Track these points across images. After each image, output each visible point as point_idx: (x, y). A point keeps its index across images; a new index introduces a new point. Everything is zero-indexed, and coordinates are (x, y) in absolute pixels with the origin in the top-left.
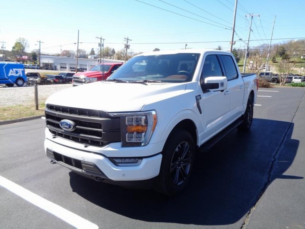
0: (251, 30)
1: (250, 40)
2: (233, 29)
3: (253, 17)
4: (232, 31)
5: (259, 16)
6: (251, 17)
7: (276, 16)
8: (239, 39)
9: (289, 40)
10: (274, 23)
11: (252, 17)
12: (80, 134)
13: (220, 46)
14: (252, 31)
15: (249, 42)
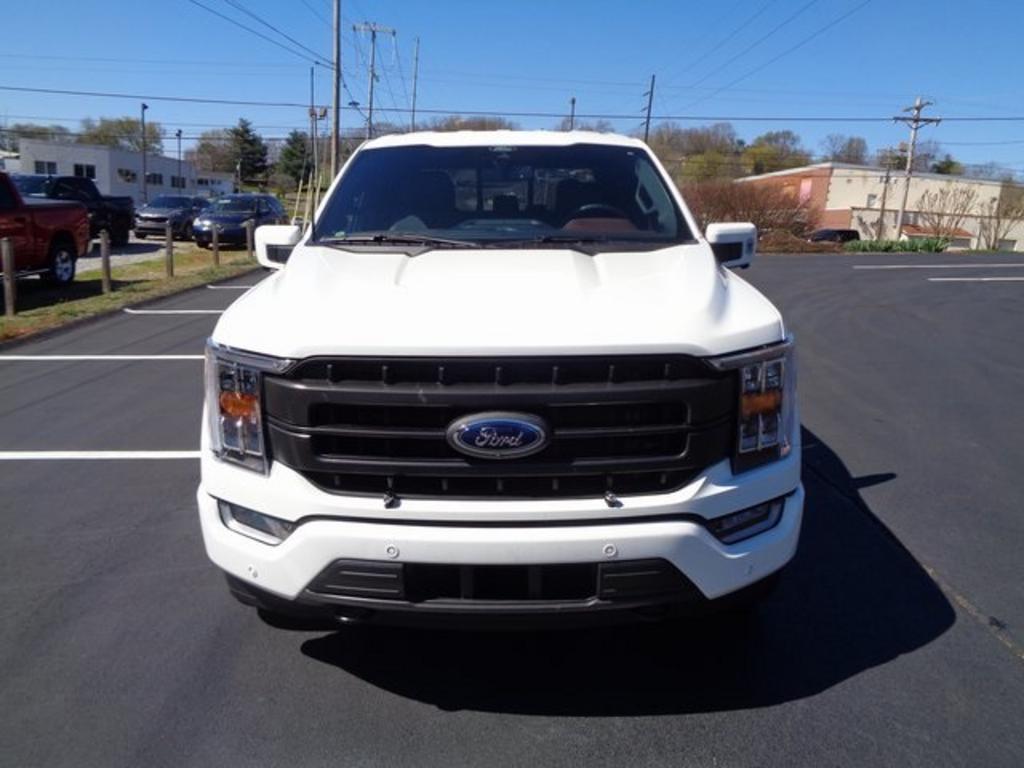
0: (374, 75)
1: (374, 107)
2: (335, 67)
3: (377, 34)
4: (334, 73)
5: (394, 33)
6: (371, 33)
7: (418, 41)
8: (350, 101)
9: (448, 115)
10: (414, 62)
11: (374, 33)
12: (572, 461)
13: (245, 118)
14: (378, 80)
15: (371, 113)
